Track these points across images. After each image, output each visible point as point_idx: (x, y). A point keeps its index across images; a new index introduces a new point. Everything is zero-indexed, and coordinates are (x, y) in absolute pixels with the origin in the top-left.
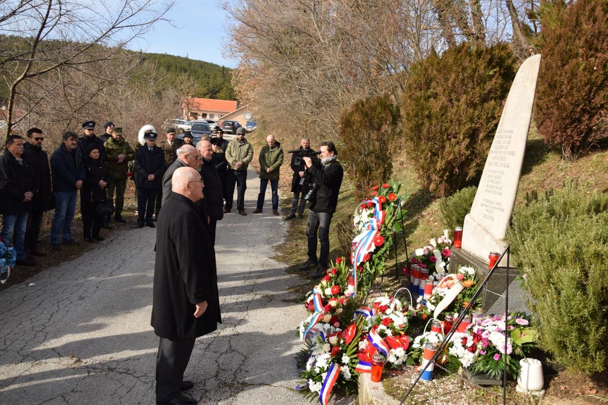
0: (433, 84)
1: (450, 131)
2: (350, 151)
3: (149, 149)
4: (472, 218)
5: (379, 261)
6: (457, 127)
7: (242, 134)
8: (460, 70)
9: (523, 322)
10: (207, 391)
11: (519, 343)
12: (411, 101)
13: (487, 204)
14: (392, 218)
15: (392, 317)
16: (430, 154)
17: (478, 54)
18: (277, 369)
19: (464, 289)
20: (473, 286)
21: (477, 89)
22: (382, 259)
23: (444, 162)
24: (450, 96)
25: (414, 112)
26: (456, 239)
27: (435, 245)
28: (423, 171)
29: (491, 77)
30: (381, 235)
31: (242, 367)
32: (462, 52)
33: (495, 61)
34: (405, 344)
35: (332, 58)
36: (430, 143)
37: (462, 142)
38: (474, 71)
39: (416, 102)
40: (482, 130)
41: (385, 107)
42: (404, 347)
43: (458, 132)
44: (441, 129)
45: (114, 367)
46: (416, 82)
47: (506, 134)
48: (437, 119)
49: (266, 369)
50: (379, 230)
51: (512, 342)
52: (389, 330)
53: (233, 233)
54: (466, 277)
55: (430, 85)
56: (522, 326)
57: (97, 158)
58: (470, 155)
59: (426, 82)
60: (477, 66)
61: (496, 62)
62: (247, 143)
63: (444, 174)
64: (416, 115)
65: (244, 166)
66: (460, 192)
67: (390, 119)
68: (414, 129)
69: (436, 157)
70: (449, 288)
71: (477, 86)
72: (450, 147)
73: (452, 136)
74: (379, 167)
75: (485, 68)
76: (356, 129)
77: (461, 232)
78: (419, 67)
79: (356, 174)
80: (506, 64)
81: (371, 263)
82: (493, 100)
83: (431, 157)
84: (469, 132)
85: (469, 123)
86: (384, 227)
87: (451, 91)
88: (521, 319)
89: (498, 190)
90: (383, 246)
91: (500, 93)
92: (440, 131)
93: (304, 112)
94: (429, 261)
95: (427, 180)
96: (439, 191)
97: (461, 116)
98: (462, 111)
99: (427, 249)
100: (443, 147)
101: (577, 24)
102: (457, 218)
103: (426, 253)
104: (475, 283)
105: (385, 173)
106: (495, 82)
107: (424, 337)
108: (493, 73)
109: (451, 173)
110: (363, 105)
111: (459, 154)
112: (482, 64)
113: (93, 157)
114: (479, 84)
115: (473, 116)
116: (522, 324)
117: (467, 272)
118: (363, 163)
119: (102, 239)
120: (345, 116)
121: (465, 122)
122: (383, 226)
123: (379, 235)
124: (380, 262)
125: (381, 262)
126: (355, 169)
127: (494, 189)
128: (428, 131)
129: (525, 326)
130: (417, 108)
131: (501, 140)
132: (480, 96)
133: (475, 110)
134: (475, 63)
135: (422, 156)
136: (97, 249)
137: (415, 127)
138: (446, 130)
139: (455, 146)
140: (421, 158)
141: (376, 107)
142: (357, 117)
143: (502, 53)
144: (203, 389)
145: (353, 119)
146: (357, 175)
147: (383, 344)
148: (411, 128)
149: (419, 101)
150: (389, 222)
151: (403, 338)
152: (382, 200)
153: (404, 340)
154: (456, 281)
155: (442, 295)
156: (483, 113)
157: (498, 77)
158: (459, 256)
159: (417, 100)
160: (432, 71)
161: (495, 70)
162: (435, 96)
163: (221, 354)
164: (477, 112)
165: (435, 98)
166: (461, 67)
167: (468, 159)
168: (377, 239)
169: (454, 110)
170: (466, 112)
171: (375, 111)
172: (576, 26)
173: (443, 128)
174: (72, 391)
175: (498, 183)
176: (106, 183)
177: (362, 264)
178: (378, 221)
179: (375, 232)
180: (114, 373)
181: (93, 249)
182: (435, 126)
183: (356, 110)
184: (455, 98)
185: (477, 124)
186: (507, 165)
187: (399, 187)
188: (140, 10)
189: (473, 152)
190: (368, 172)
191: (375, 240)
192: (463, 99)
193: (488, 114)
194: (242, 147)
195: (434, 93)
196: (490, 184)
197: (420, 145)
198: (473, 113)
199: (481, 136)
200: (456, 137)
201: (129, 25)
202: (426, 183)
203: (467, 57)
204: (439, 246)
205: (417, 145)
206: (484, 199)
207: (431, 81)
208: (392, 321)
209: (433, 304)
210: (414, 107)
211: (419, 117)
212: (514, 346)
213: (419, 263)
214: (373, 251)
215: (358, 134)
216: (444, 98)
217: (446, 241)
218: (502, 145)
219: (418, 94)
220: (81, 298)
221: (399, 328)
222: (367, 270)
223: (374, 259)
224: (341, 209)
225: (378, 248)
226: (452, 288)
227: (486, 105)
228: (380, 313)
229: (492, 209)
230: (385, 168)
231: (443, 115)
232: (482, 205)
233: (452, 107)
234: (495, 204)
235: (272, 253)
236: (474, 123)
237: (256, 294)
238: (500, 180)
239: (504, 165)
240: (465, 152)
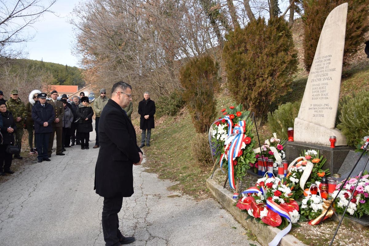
3: (42, 105)
4: (302, 119)
6: (262, 70)
7: (104, 93)
8: (262, 33)
13: (314, 107)
15: (280, 189)
19: (314, 165)
20: (320, 162)
21: (273, 45)
23: (257, 93)
24: (256, 51)
26: (289, 136)
27: (269, 143)
29: (280, 37)
30: (248, 136)
34: (296, 207)
36: (246, 82)
37: (267, 79)
38: (271, 33)
39: (233, 57)
40: (278, 71)
42: (297, 210)
43: (263, 73)
44: (253, 72)
47: (325, 59)
48: (249, 66)
52: (281, 199)
54: (312, 157)
57: (5, 111)
60: (271, 30)
63: (256, 101)
67: (215, 70)
68: (235, 74)
69: (251, 90)
70: (304, 166)
72: (259, 83)
73: (260, 76)
75: (276, 32)
77: (293, 131)
78: (231, 35)
81: (244, 157)
82: (283, 52)
83: (248, 90)
84: (270, 72)
85: (270, 67)
86: (248, 131)
89: (324, 96)
90: (250, 144)
91: (287, 46)
92: (252, 74)
94: (269, 154)
97: (264, 62)
100: (255, 83)
101: (327, 3)
103: (265, 149)
104: (321, 160)
106: (284, 40)
107: (309, 200)
109: (261, 100)
110: (195, 62)
111: (266, 87)
112: (274, 29)
114: (274, 42)
115: (272, 62)
117: (312, 154)
118: (199, 101)
119: (12, 173)
120: (183, 71)
123: (246, 137)
127: (320, 96)
128: (245, 73)
130: (236, 59)
131: (321, 63)
132: (275, 49)
133: (273, 58)
135: (242, 91)
136: (10, 180)
137: (236, 72)
138: (256, 72)
139: (262, 82)
142: (192, 70)
145: (189, 72)
151: (294, 203)
152: (232, 117)
154: (306, 160)
156: (278, 60)
157: (285, 36)
159: (234, 55)
160: (242, 36)
161: (282, 32)
162: (246, 51)
164: (274, 60)
165: (246, 53)
168: (245, 139)
169: (260, 59)
170: (268, 60)
172: (327, 4)
175: (323, 91)
176: (13, 130)
177: (237, 158)
179: (242, 134)
181: (8, 180)
182: (248, 70)
183: (191, 66)
184: (260, 52)
186: (330, 78)
187: (241, 107)
188: (30, 5)
189: (274, 85)
191: (244, 140)
192: (265, 51)
193: (281, 60)
194: (105, 101)
195: (244, 50)
196: (315, 94)
197: (240, 83)
198: (272, 60)
199: (278, 74)
200: (263, 77)
204: (272, 144)
206: (311, 105)
207: (241, 42)
208: (281, 193)
209: (296, 178)
210: (232, 60)
211: (238, 65)
214: (244, 148)
215: (195, 81)
216: (252, 52)
217: (276, 140)
218: (322, 66)
219: (233, 52)
220: (10, 216)
221: (288, 197)
222: (241, 162)
223: (245, 153)
225: (247, 146)
226: (306, 165)
227: (279, 55)
229: (321, 110)
231: (253, 63)
232: (309, 109)
233: (258, 58)
234: (323, 106)
235: (142, 168)
236: (273, 66)
237: (147, 195)
238: (325, 89)
239: (328, 79)
240: (270, 85)
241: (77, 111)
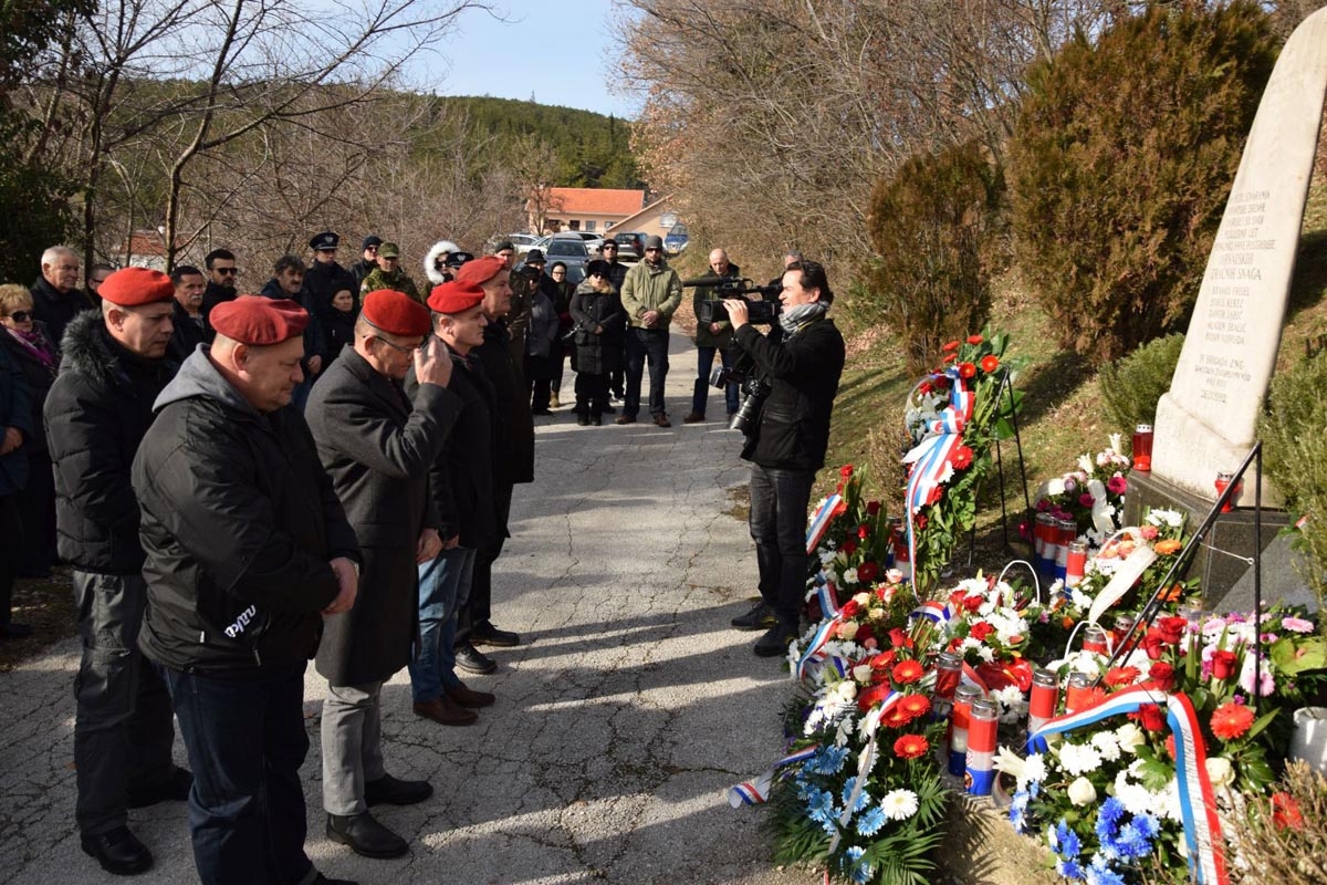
0: (1080, 110)
1: (1121, 214)
2: (893, 271)
4: (1176, 402)
5: (962, 503)
6: (1137, 207)
7: (656, 250)
8: (1142, 72)
9: (1300, 626)
10: (590, 782)
11: (1291, 671)
12: (1029, 150)
13: (1210, 366)
14: (989, 407)
15: (993, 619)
16: (1075, 268)
17: (1184, 32)
18: (741, 738)
19: (1159, 559)
20: (1178, 552)
21: (1184, 113)
22: (969, 498)
23: (1108, 286)
24: (1120, 135)
25: (1037, 175)
26: (1137, 454)
27: (1090, 469)
28: (1060, 308)
29: (1216, 84)
30: (966, 444)
31: (664, 734)
32: (1145, 31)
33: (1228, 43)
34: (1022, 678)
35: (850, 76)
36: (1074, 245)
37: (1149, 238)
38: (1176, 72)
39: (1041, 152)
40: (1196, 209)
41: (969, 169)
42: (1021, 686)
43: (1139, 214)
44: (1100, 211)
45: (394, 732)
46: (1039, 109)
47: (1252, 202)
48: (1090, 188)
49: (716, 737)
50: (962, 434)
51: (1273, 668)
52: (987, 648)
53: (643, 464)
54: (1163, 532)
55: (1072, 113)
56: (1298, 633)
57: (349, 308)
58: (1170, 267)
59: (1062, 105)
60: (1183, 59)
61: (1229, 47)
62: (669, 269)
63: (1109, 313)
64: (1042, 182)
65: (663, 319)
66: (1145, 347)
67: (982, 194)
68: (1037, 214)
69: (1091, 275)
70: (1123, 558)
71: (1184, 106)
72: (1122, 250)
73: (1126, 226)
74: (960, 307)
75: (1201, 65)
76: (907, 220)
77: (1150, 436)
78: (1046, 73)
79: (908, 324)
80: (1254, 50)
81: (945, 508)
82: (1223, 138)
83: (1077, 274)
84: (1167, 214)
85: (1165, 194)
86: (973, 427)
87: (1121, 121)
88: (1295, 619)
89: (1235, 333)
90: (970, 468)
91: (1240, 119)
92: (1097, 217)
93: (791, 199)
94: (1078, 504)
95: (1071, 330)
96: (1100, 354)
97: (1145, 179)
98: (1147, 167)
99: (1073, 478)
100: (1106, 252)
102: (1141, 405)
103: (1071, 486)
104: (1184, 545)
105: (973, 318)
106: (1228, 95)
107: (1068, 664)
108: (1221, 73)
109: (1126, 308)
110: (919, 167)
111: (1143, 267)
112: (1194, 54)
113: (339, 307)
114: (1188, 102)
115: (1176, 177)
116: (1297, 629)
117: (1166, 523)
118: (925, 298)
120: (879, 196)
121: (1157, 192)
122: (970, 424)
123: (961, 444)
124: (965, 505)
125: (968, 504)
126: (905, 313)
127: (1226, 332)
128: (1069, 216)
129: (1304, 635)
130: (1045, 165)
131: (1241, 216)
132: (1190, 129)
133: (1178, 163)
134: (1177, 54)
135: (1058, 275)
137: (1040, 209)
138: (1112, 212)
139: (1133, 248)
140: (1055, 279)
141: (949, 171)
142: (906, 196)
143: (1246, 24)
144: (581, 778)
145: (899, 199)
146: (912, 326)
147: (973, 679)
148: (1031, 212)
149: (1048, 150)
150: (983, 416)
151: (1020, 667)
152: (967, 371)
153: (1021, 670)
154: (1139, 541)
155: (1106, 572)
156: (1197, 169)
157: (1233, 82)
158: (1147, 488)
159: (1044, 147)
160: (1076, 80)
161: (1227, 64)
162: (1085, 136)
163: (619, 709)
164: (1183, 168)
165: (1084, 141)
166: (1144, 65)
167: (1166, 276)
168: (957, 453)
169: (1129, 166)
170: (1159, 170)
171: (947, 179)
173: (1105, 208)
174: (312, 778)
175: (1235, 316)
177: (926, 509)
178: (958, 414)
179: (951, 438)
180: (395, 744)
182: (1085, 205)
183: (906, 180)
184: (1132, 138)
185: (1184, 195)
186: (1255, 272)
187: (1006, 340)
189: (1176, 261)
190: (936, 317)
191: (952, 456)
192: (1151, 138)
193: (1211, 169)
194: (656, 278)
195: (1082, 131)
196: (1215, 320)
197: (1052, 249)
198: (1175, 170)
199: (1195, 221)
200: (1136, 228)
201: (405, 23)
202: (1067, 338)
203: (1159, 41)
204: (1100, 472)
205: (1046, 251)
206: (1202, 357)
207: (1074, 102)
208: (992, 629)
209: (1087, 593)
210: (1037, 166)
211: (1047, 185)
212: (1279, 678)
213: (1053, 510)
214: (948, 480)
215: (911, 233)
216: (1105, 140)
217: (1115, 460)
218: (1243, 228)
219: (1046, 134)
221: (1009, 645)
222: (935, 522)
223: (950, 497)
224: (878, 407)
225: (959, 473)
226: (1128, 556)
227: (1205, 149)
228: (965, 613)
229: (1221, 378)
230: (975, 307)
231: (1103, 179)
232: (1196, 370)
233: (1125, 158)
234: (1229, 364)
235: (727, 502)
236: (1177, 192)
237: (693, 587)
238: (1239, 310)
239: (1249, 275)
240: (1158, 259)
241: (573, 303)
